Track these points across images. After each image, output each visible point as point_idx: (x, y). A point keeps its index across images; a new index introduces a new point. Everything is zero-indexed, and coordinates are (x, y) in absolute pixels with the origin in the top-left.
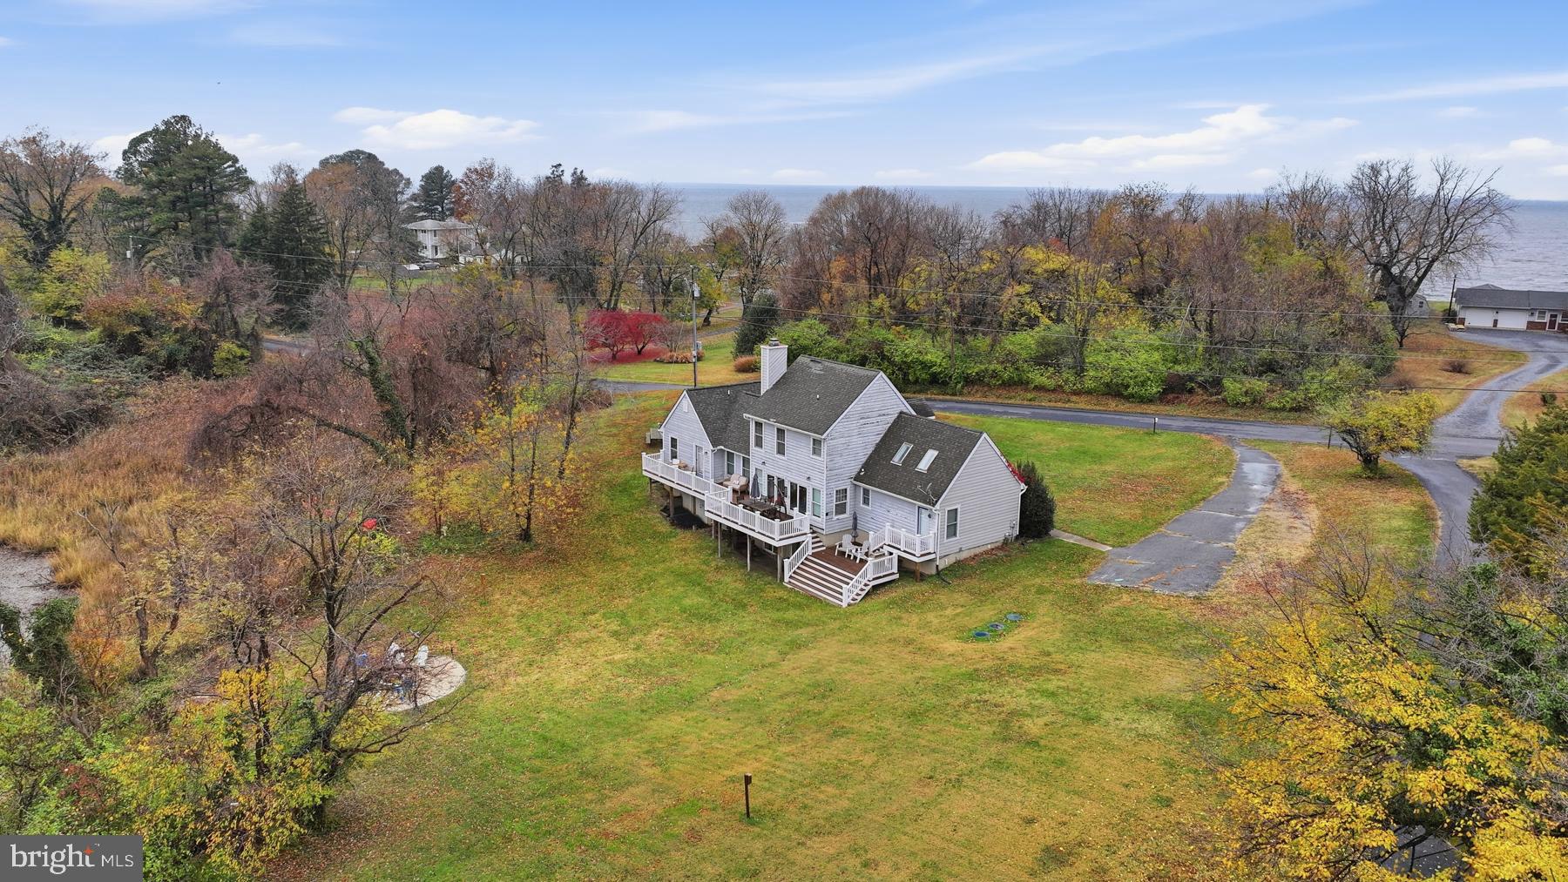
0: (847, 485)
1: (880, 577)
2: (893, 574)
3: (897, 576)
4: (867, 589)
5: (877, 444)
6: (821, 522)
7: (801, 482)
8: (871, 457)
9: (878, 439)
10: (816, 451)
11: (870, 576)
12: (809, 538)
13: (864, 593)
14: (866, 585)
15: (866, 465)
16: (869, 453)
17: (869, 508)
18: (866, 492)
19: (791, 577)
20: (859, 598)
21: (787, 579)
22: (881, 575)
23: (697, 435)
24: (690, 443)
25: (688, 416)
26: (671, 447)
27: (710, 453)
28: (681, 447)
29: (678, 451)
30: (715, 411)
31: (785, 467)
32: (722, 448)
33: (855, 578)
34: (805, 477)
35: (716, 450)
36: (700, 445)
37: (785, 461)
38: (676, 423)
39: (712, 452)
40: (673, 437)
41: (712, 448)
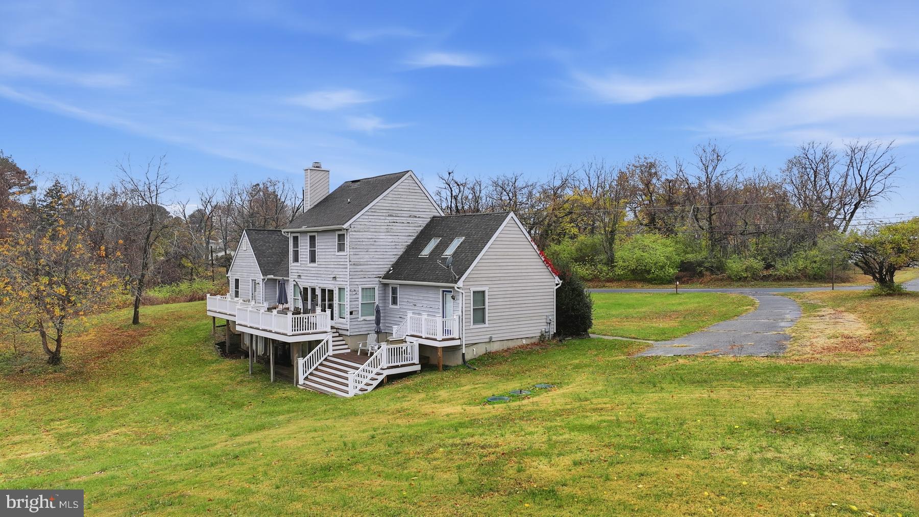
0: (375, 284)
1: (397, 367)
2: (414, 364)
3: (418, 368)
4: (380, 378)
5: (408, 246)
6: (345, 323)
7: (328, 286)
8: (401, 257)
9: (410, 241)
10: (341, 248)
11: (384, 364)
12: (328, 337)
13: (375, 383)
14: (378, 374)
15: (396, 266)
16: (400, 253)
17: (398, 307)
18: (394, 291)
19: (306, 379)
20: (370, 388)
21: (301, 381)
22: (399, 364)
23: (252, 269)
24: (248, 279)
25: (247, 254)
26: (236, 289)
27: (261, 283)
28: (241, 286)
29: (239, 290)
30: (272, 248)
31: (316, 275)
32: (272, 276)
33: (362, 367)
34: (332, 279)
35: (266, 279)
36: (254, 279)
37: (316, 269)
38: (238, 264)
39: (263, 282)
40: (237, 278)
41: (262, 277)
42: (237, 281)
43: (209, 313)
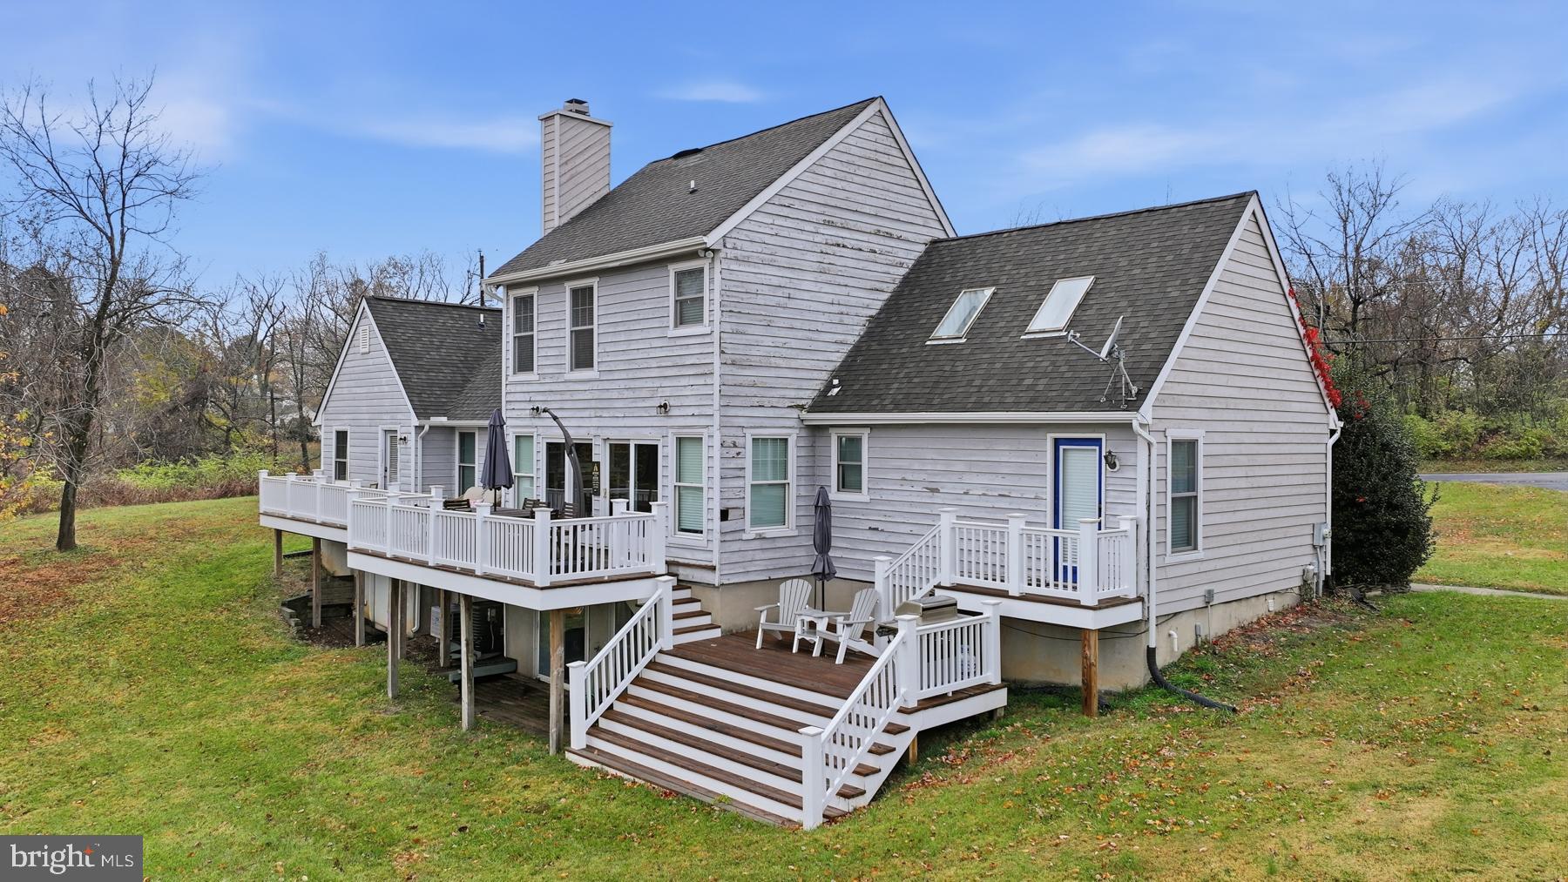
0: (788, 426)
2: (984, 689)
3: (999, 699)
4: (903, 743)
5: (872, 319)
6: (708, 546)
7: (635, 436)
8: (857, 350)
9: (876, 303)
10: (687, 311)
11: (910, 690)
12: (662, 590)
13: (888, 763)
14: (893, 730)
15: (847, 371)
16: (853, 340)
17: (863, 496)
18: (850, 448)
19: (595, 730)
20: (872, 785)
21: (578, 739)
22: (948, 688)
23: (387, 402)
24: (373, 429)
25: (371, 362)
26: (338, 457)
27: (412, 437)
28: (355, 449)
29: (348, 460)
30: (439, 348)
31: (593, 404)
32: (443, 420)
33: (844, 707)
34: (654, 412)
35: (427, 428)
36: (392, 427)
37: (595, 385)
38: (345, 391)
39: (417, 434)
40: (341, 429)
41: (415, 422)
42: (342, 437)
43: (265, 522)
